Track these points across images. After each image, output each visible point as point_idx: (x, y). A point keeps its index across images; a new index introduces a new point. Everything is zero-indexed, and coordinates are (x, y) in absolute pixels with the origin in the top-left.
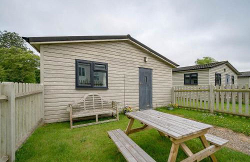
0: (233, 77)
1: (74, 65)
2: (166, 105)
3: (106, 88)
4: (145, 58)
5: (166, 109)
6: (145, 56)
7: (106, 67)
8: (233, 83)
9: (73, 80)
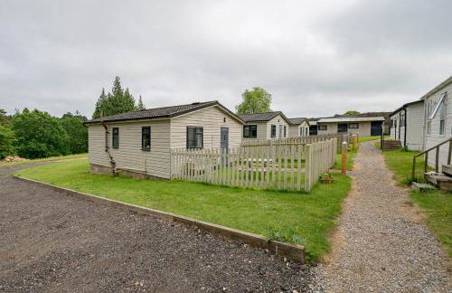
0: (285, 127)
1: (186, 131)
3: (202, 148)
6: (225, 117)
7: (202, 129)
8: (285, 133)
9: (185, 143)
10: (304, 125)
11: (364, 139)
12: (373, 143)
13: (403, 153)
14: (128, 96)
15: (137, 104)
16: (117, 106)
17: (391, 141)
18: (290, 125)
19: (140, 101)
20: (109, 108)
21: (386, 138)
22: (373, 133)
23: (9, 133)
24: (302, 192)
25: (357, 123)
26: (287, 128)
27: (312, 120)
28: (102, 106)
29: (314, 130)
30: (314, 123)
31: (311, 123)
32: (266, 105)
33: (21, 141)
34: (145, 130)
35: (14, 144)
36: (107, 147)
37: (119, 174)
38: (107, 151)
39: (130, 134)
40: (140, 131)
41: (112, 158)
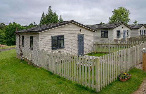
0: (128, 31)
1: (51, 39)
2: (90, 52)
3: (64, 47)
4: (80, 29)
5: (91, 54)
6: (80, 28)
7: (63, 37)
8: (128, 35)
9: (51, 46)
14: (55, 14)
15: (59, 19)
16: (50, 20)
19: (61, 17)
20: (46, 21)
23: (3, 34)
26: (130, 31)
28: (43, 20)
33: (8, 37)
34: (32, 38)
35: (5, 39)
36: (20, 45)
37: (24, 60)
38: (20, 47)
39: (27, 40)
40: (30, 38)
41: (22, 51)
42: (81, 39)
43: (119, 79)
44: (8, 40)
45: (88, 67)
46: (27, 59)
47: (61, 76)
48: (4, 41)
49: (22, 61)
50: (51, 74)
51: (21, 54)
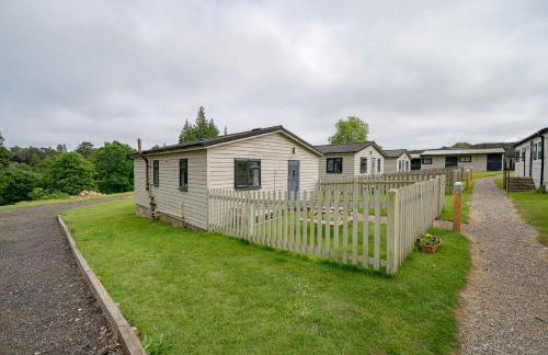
0: (379, 160)
1: (233, 165)
3: (259, 187)
4: (294, 149)
6: (293, 147)
7: (259, 163)
8: (379, 168)
9: (233, 181)
10: (404, 158)
11: (479, 174)
12: (491, 180)
13: (539, 196)
17: (519, 179)
18: (386, 158)
19: (225, 133)
21: (513, 174)
22: (490, 168)
23: (90, 166)
24: (381, 274)
25: (470, 156)
26: (382, 162)
27: (415, 152)
29: (416, 163)
30: (417, 156)
31: (413, 156)
32: (363, 136)
34: (184, 163)
35: (95, 178)
36: (148, 184)
37: (158, 219)
38: (148, 189)
39: (169, 169)
40: (178, 165)
41: (152, 199)
42: (294, 171)
43: (421, 247)
44: (104, 180)
45: (332, 226)
46: (168, 216)
47: (274, 246)
48: (93, 182)
49: (156, 220)
50: (245, 242)
51: (151, 204)
